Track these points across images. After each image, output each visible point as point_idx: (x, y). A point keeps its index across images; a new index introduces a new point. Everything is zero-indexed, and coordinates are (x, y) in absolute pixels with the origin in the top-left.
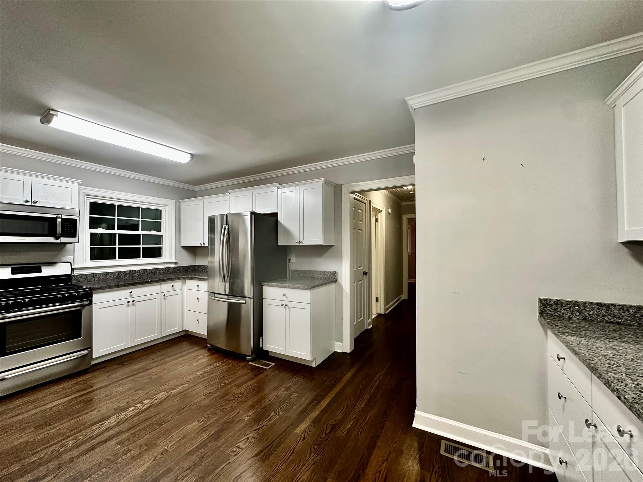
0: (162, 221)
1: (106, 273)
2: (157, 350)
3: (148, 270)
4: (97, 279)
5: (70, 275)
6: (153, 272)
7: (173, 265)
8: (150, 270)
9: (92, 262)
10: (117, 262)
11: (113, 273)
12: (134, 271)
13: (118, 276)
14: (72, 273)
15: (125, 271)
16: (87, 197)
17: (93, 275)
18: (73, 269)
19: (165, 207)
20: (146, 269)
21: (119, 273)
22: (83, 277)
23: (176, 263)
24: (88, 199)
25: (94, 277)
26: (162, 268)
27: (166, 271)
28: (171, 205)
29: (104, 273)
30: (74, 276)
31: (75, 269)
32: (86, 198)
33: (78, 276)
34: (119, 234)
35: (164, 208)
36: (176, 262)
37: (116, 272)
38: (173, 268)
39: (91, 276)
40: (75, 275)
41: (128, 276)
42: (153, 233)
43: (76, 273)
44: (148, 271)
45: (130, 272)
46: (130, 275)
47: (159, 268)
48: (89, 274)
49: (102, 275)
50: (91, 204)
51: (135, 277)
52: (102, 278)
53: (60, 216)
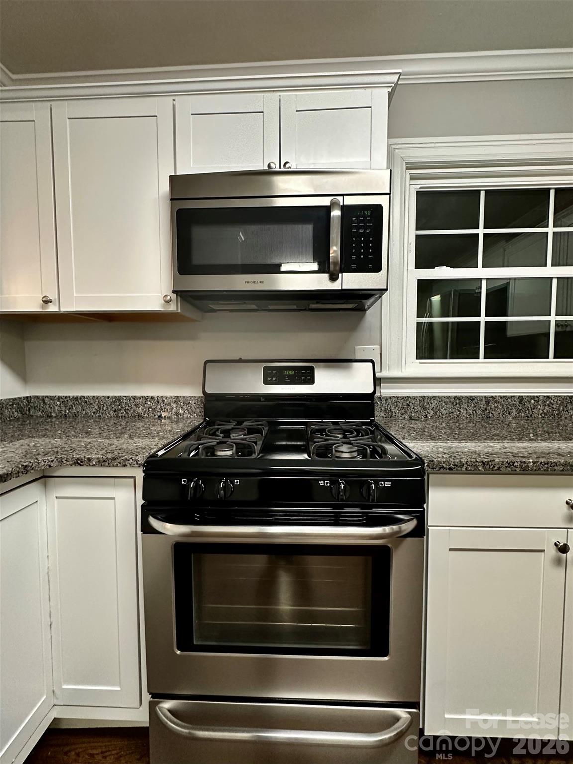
1: (455, 398)
4: (432, 412)
5: (370, 396)
9: (420, 363)
10: (483, 366)
13: (486, 409)
14: (374, 392)
16: (411, 177)
17: (424, 401)
18: (377, 382)
21: (489, 400)
22: (400, 405)
24: (412, 180)
25: (425, 409)
29: (449, 398)
30: (379, 398)
31: (381, 380)
32: (408, 176)
33: (389, 401)
34: (488, 280)
37: (481, 399)
39: (418, 403)
40: (384, 398)
41: (514, 411)
43: (386, 391)
45: (520, 402)
46: (519, 411)
48: (415, 398)
50: (421, 196)
51: (535, 417)
52: (444, 412)
53: (340, 198)
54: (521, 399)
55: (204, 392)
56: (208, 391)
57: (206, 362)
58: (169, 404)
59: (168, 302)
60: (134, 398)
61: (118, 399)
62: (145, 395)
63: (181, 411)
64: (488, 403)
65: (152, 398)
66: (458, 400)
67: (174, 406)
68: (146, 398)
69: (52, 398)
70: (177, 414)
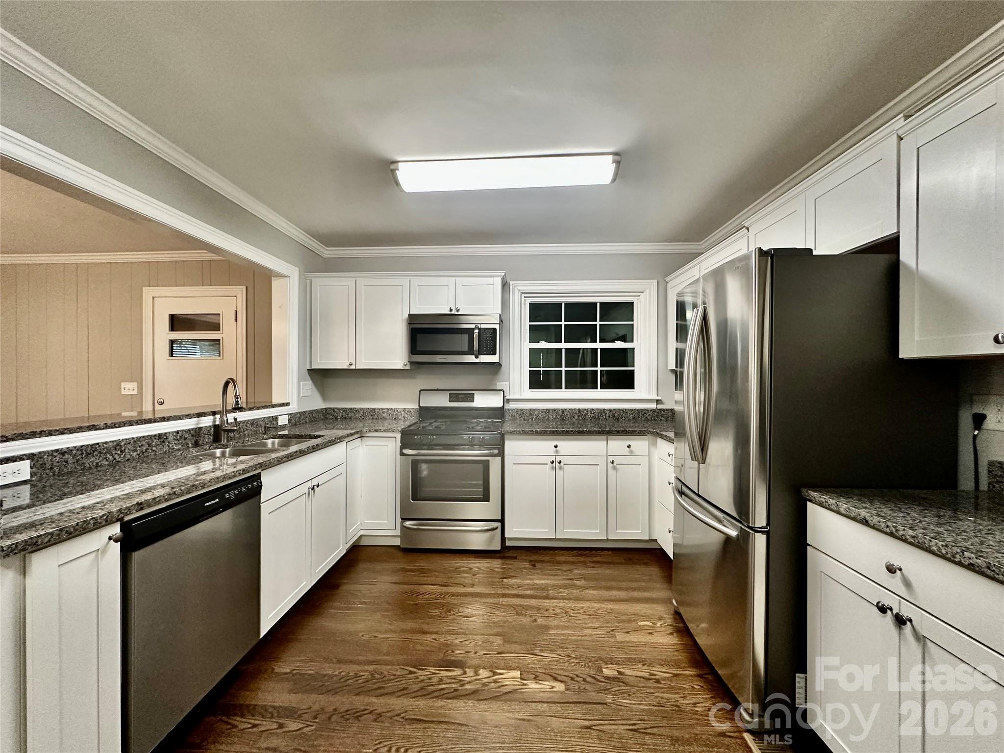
0: (635, 323)
1: (546, 409)
2: (594, 562)
3: (608, 410)
4: (535, 417)
5: (501, 408)
6: (616, 415)
7: (653, 406)
8: (610, 410)
9: (531, 391)
10: (563, 393)
11: (555, 410)
12: (585, 409)
13: (562, 415)
14: (503, 406)
15: (572, 410)
16: (525, 297)
17: (531, 411)
18: (505, 401)
19: (639, 296)
20: (604, 409)
21: (563, 411)
22: (519, 413)
23: (658, 402)
24: (526, 299)
25: (531, 415)
26: (632, 410)
27: (638, 415)
28: (648, 291)
29: (544, 409)
30: (506, 410)
31: (508, 400)
32: (523, 297)
33: (511, 411)
34: (566, 349)
35: (638, 298)
36: (661, 400)
37: (559, 410)
38: (653, 411)
39: (528, 412)
40: (508, 409)
41: (576, 417)
42: (619, 345)
43: (512, 406)
44: (608, 412)
45: (579, 412)
46: (579, 416)
47: (625, 409)
48: (526, 410)
49: (542, 412)
50: (532, 306)
51: (588, 420)
52: (541, 417)
53: (479, 325)
54: (579, 410)
55: (419, 406)
56: (421, 405)
57: (420, 391)
58: (400, 412)
59: (406, 365)
60: (382, 409)
61: (374, 409)
62: (388, 407)
63: (406, 416)
64: (563, 412)
65: (392, 409)
66: (547, 411)
67: (403, 413)
68: (388, 409)
69: (338, 409)
70: (404, 417)
